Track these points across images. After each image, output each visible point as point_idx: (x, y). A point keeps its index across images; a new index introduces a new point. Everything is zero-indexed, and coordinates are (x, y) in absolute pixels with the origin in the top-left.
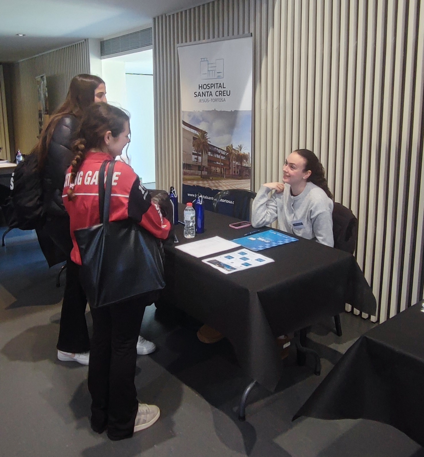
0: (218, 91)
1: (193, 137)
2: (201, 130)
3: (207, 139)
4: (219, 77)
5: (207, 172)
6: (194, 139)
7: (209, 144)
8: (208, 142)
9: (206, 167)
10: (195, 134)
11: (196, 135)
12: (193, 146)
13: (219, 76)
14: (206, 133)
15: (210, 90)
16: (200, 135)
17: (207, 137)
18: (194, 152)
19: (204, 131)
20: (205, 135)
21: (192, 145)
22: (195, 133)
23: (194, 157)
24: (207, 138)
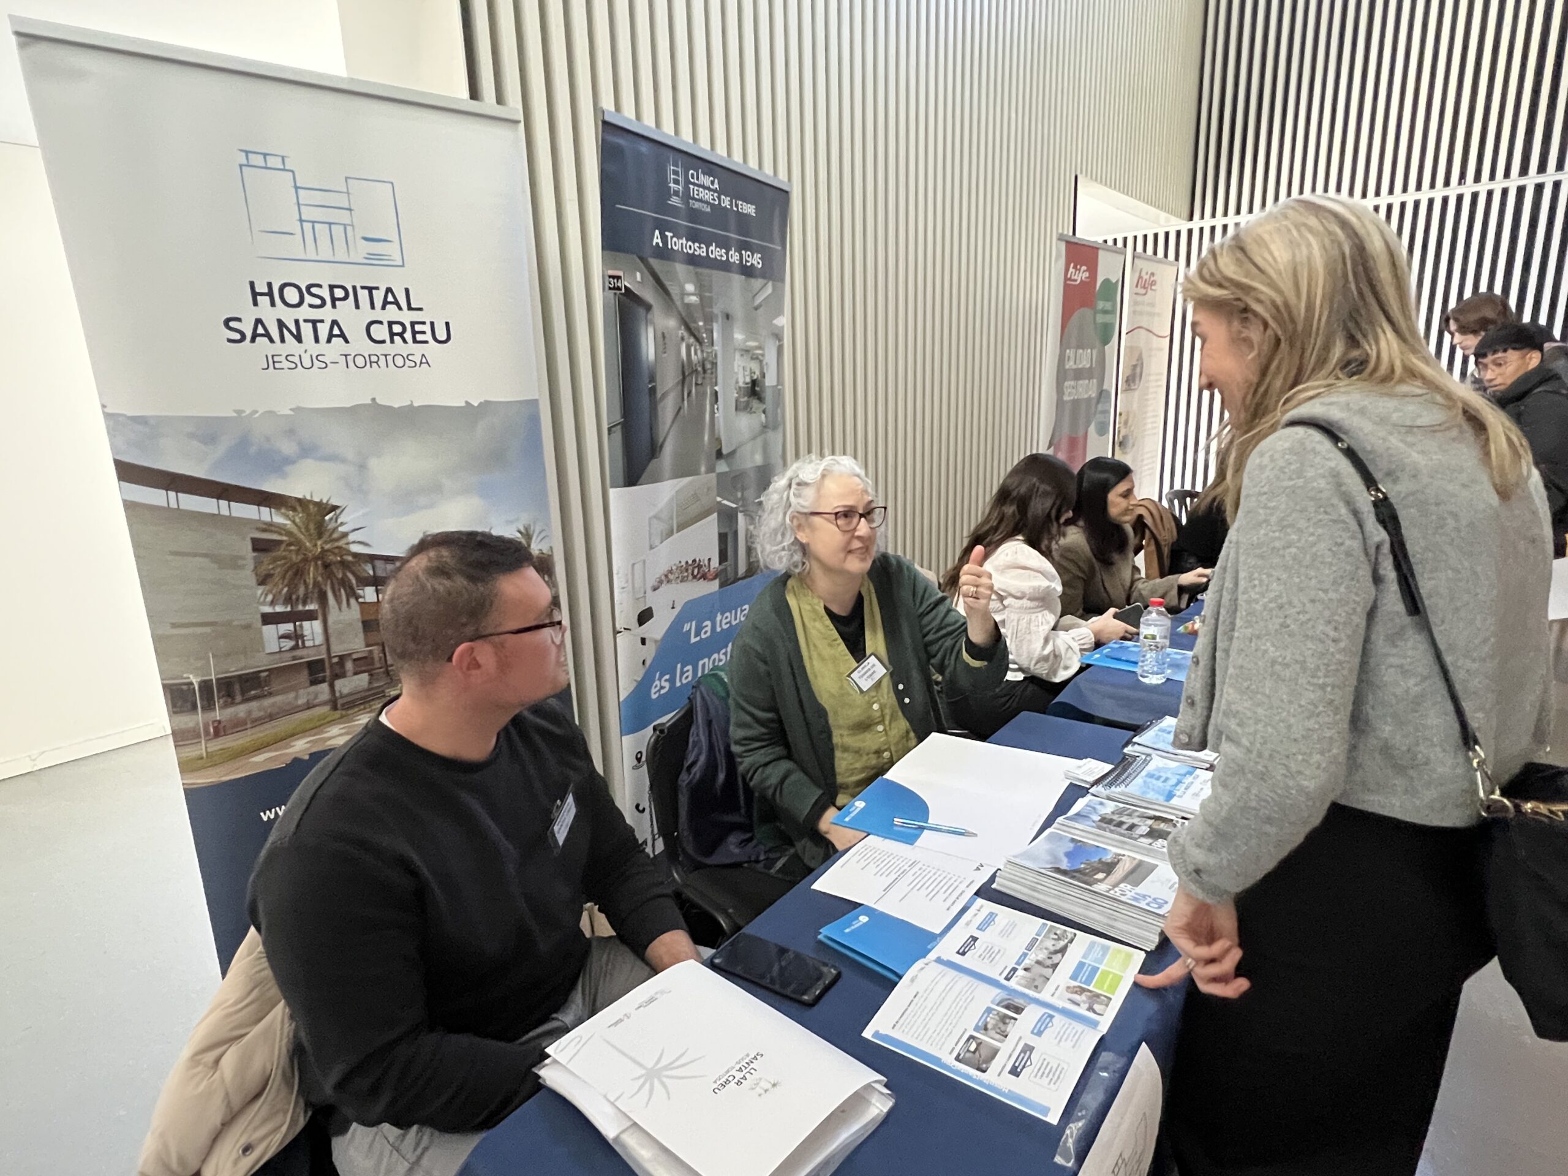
0: (381, 323)
1: (254, 541)
2: (299, 500)
3: (345, 535)
4: (374, 260)
5: (365, 677)
6: (260, 547)
7: (356, 555)
8: (355, 549)
9: (355, 656)
10: (265, 523)
11: (269, 527)
12: (262, 582)
13: (372, 256)
14: (334, 508)
15: (327, 314)
16: (294, 522)
17: (342, 524)
18: (268, 609)
19: (319, 504)
20: (327, 518)
21: (252, 580)
22: (268, 519)
23: (270, 632)
24: (341, 529)
